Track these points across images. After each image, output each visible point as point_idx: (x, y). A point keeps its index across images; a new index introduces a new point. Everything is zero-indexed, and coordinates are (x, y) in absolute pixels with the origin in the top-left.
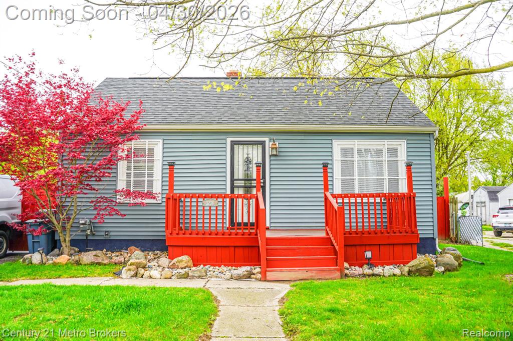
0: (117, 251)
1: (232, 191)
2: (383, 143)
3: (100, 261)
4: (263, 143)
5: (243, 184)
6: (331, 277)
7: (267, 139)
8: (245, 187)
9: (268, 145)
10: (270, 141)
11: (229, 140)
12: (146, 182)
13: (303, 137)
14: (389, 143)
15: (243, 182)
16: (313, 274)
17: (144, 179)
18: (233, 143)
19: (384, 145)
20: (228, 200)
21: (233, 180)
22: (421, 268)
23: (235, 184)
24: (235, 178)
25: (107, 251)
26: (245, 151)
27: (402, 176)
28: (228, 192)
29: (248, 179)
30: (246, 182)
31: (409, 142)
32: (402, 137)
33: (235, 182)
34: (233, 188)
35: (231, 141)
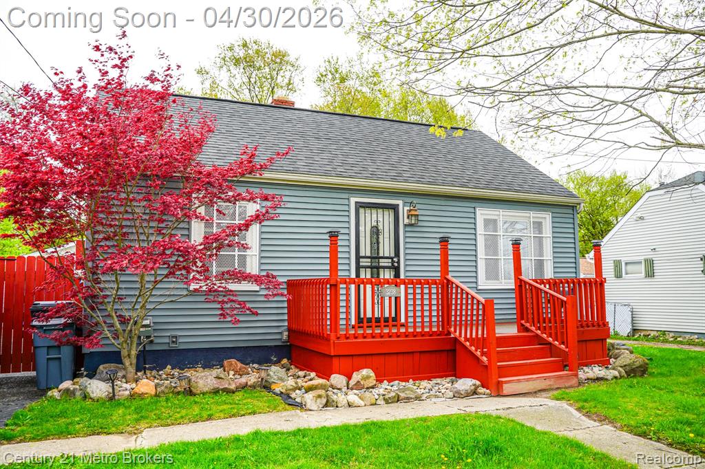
0: (189, 368)
1: (358, 275)
2: (528, 215)
3: (226, 386)
4: (395, 208)
5: (369, 264)
6: (569, 384)
7: (400, 203)
8: (371, 267)
9: (403, 210)
10: (404, 206)
11: (353, 200)
12: (236, 258)
13: (443, 203)
14: (535, 215)
15: (369, 260)
16: (551, 383)
17: (233, 253)
18: (359, 206)
19: (530, 217)
20: (353, 287)
21: (358, 257)
22: (637, 367)
23: (361, 264)
24: (361, 255)
25: (172, 369)
26: (374, 216)
27: (547, 257)
28: (353, 276)
29: (375, 257)
30: (373, 260)
31: (555, 215)
32: (546, 209)
33: (361, 260)
34: (358, 267)
35: (356, 202)
